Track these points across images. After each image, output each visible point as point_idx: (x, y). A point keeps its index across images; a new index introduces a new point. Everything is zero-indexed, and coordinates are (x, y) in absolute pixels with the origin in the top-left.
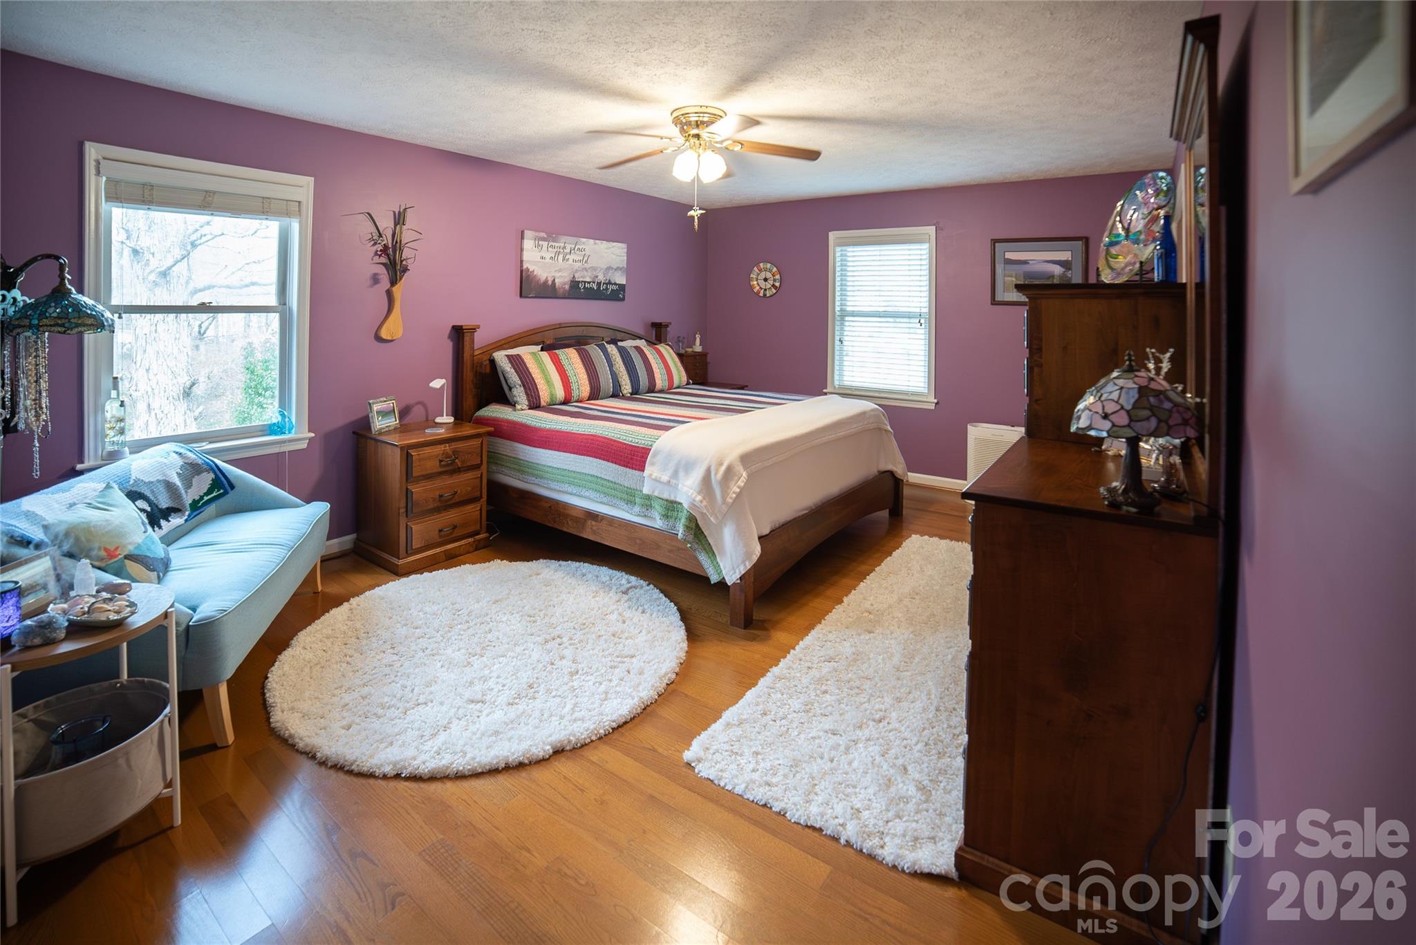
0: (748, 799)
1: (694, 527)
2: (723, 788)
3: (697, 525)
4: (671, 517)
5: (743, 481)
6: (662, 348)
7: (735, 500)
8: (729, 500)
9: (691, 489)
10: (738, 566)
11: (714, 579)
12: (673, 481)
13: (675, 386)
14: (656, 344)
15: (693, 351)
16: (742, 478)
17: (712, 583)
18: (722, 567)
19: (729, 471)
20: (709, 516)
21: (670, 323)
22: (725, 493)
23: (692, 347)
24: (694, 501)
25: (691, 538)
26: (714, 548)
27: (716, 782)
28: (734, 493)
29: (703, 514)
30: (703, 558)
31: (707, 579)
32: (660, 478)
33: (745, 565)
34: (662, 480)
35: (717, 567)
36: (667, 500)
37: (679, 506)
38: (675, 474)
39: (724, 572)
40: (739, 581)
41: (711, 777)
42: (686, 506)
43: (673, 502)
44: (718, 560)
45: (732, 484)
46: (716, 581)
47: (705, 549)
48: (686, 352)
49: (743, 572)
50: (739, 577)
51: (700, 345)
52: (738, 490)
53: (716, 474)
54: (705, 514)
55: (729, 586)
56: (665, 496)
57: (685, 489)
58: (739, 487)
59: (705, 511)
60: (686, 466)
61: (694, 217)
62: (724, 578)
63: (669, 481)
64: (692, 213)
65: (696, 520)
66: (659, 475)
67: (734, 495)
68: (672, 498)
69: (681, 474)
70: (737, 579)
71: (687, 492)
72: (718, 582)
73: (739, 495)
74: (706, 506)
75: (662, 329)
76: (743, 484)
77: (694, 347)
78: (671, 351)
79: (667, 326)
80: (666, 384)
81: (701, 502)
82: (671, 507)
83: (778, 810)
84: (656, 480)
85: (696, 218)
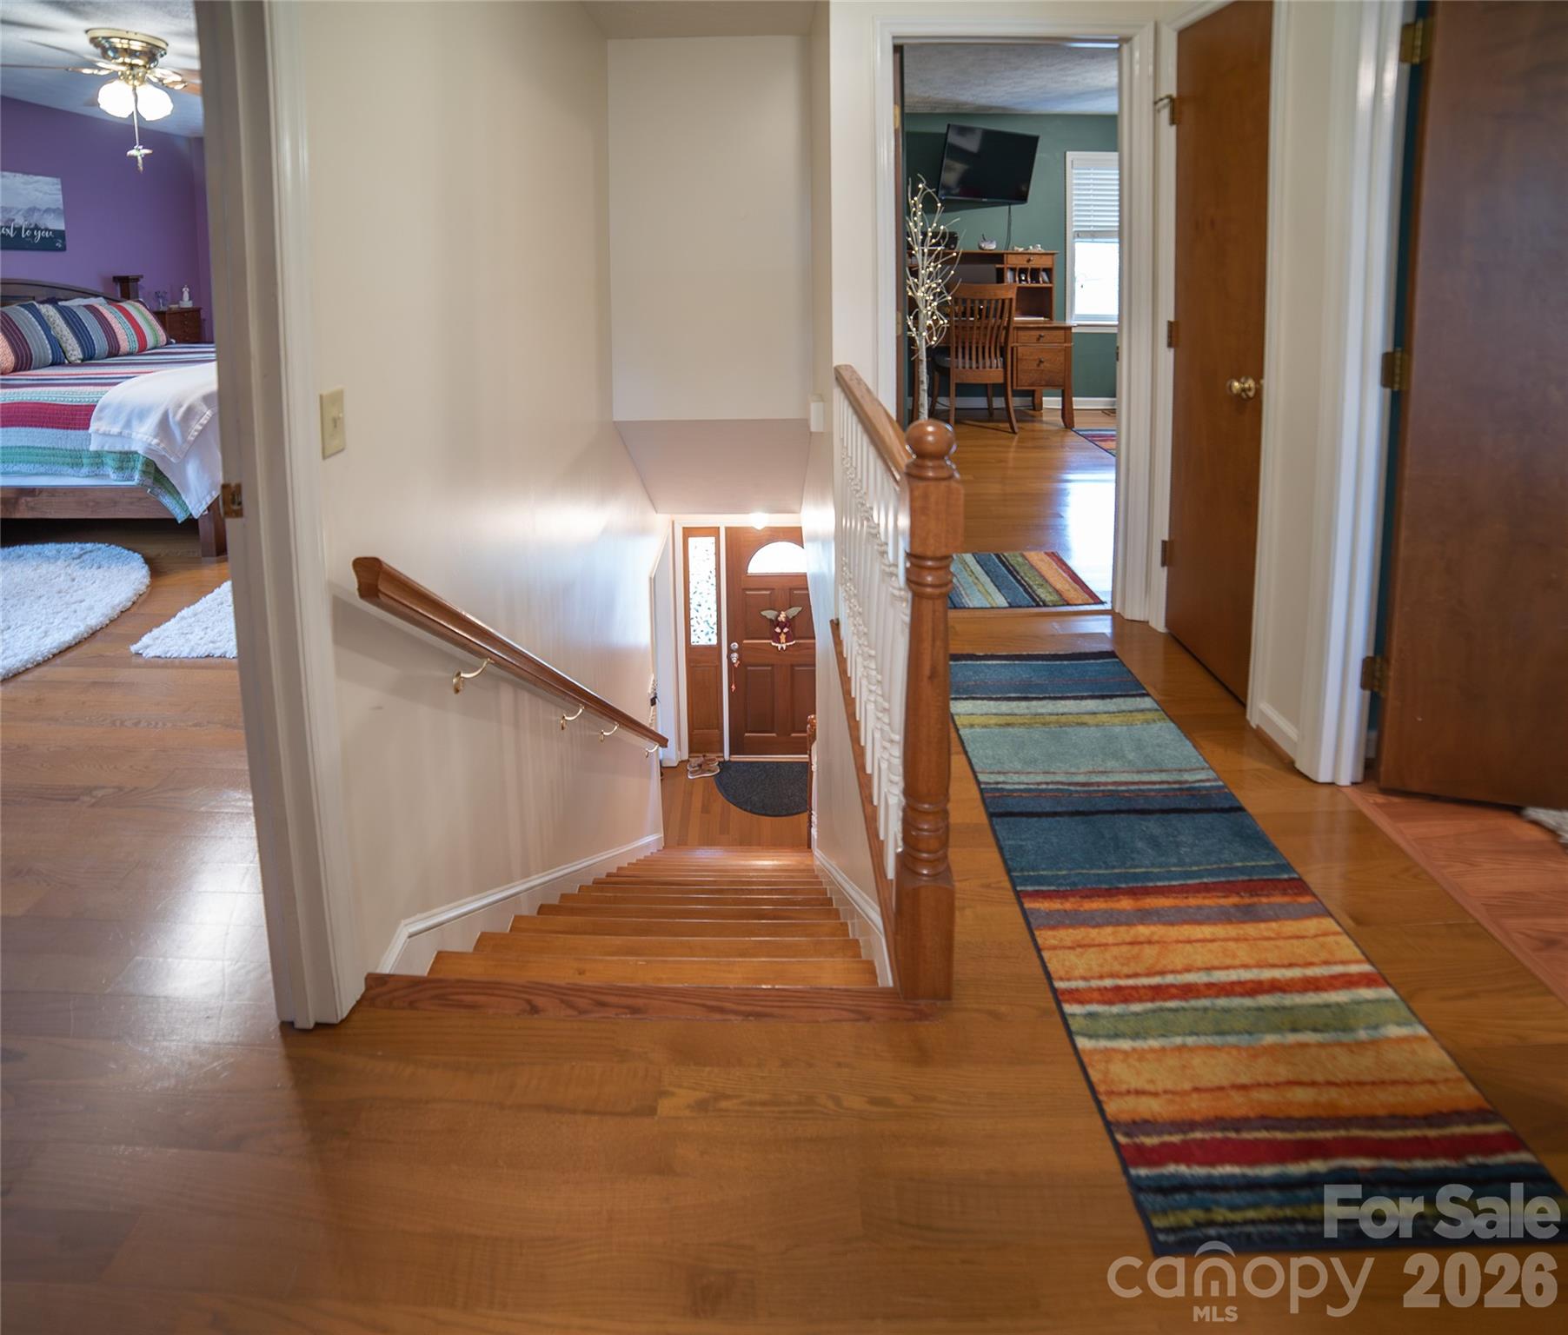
0: (193, 658)
1: (153, 471)
2: (170, 657)
3: (157, 469)
4: (127, 468)
5: (206, 419)
6: (129, 306)
7: (197, 437)
8: (191, 438)
9: (146, 434)
10: (204, 498)
11: (181, 518)
12: (126, 432)
13: (148, 347)
14: (119, 302)
15: (179, 308)
16: (205, 416)
17: (179, 522)
18: (187, 503)
19: (190, 413)
20: (169, 457)
21: (142, 277)
22: (184, 433)
23: (178, 303)
24: (150, 444)
25: (149, 481)
26: (178, 489)
27: (163, 656)
28: (196, 431)
29: (163, 458)
30: (168, 501)
31: (175, 520)
32: (110, 431)
33: (211, 495)
34: (111, 433)
35: (183, 505)
36: (120, 453)
37: (135, 456)
38: (128, 424)
39: (190, 508)
40: (206, 512)
41: (158, 654)
42: (140, 452)
43: (127, 453)
44: (183, 497)
45: (193, 423)
46: (183, 519)
47: (169, 492)
48: (170, 309)
49: (209, 503)
50: (205, 507)
51: (190, 299)
52: (200, 428)
53: (174, 416)
54: (164, 456)
55: (197, 520)
56: (118, 448)
57: (140, 436)
58: (201, 425)
59: (163, 453)
60: (142, 414)
61: (136, 157)
62: (191, 514)
63: (121, 433)
64: (133, 152)
65: (155, 464)
66: (108, 429)
67: (196, 433)
68: (126, 448)
69: (135, 423)
70: (205, 511)
71: (142, 438)
72: (185, 520)
73: (201, 432)
74: (164, 449)
75: (131, 284)
76: (205, 422)
77: (181, 302)
78: (143, 308)
79: (137, 280)
80: (136, 346)
81: (158, 444)
82: (125, 459)
83: (219, 655)
84: (105, 434)
85: (139, 158)
